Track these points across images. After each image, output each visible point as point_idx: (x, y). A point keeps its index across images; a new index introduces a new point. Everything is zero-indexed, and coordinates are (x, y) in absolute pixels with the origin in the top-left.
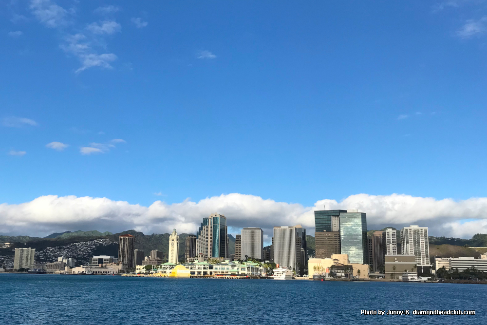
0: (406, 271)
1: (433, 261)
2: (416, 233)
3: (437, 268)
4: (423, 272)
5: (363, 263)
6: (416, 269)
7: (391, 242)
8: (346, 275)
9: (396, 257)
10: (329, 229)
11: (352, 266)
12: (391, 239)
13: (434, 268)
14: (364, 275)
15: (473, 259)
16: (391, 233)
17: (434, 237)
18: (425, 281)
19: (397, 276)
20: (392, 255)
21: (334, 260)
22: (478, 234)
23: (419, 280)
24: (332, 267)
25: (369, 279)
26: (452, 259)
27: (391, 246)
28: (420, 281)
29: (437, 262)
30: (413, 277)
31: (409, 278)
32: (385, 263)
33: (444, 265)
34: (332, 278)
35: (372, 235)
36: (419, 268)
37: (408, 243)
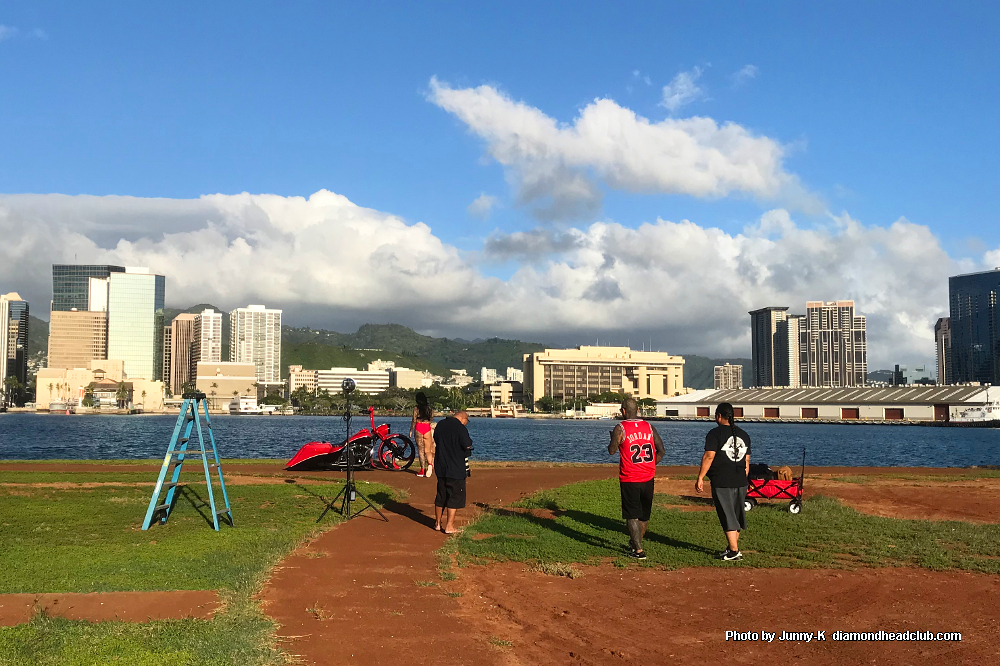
0: (236, 393)
1: (286, 374)
2: (260, 319)
3: (293, 388)
4: (268, 395)
5: (151, 377)
6: (254, 390)
7: (211, 337)
8: (121, 404)
9: (219, 367)
10: (83, 305)
11: (131, 384)
12: (211, 329)
13: (287, 387)
14: (155, 402)
15: (354, 370)
16: (212, 320)
17: (290, 328)
18: (270, 412)
19: (219, 402)
20: (211, 363)
21: (95, 371)
22: (367, 325)
23: (259, 410)
24: (92, 386)
25: (165, 409)
26: (320, 372)
27: (211, 344)
28: (261, 414)
29: (293, 377)
30: (250, 405)
31: (242, 408)
32: (198, 377)
33: (304, 382)
34: (89, 409)
35: (174, 324)
36: (260, 388)
37: (243, 339)
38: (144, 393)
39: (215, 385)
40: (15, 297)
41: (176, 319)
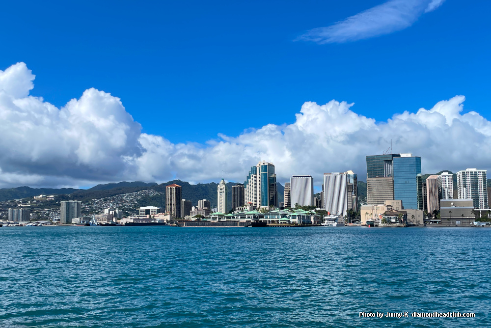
0: (463, 215)
4: (482, 217)
5: (417, 208)
7: (447, 186)
9: (452, 202)
10: (381, 174)
11: (406, 212)
12: (447, 182)
16: (447, 177)
20: (448, 200)
24: (385, 214)
27: (447, 190)
32: (441, 208)
34: (386, 224)
35: (427, 180)
36: (477, 213)
37: (465, 187)
38: (413, 216)
39: (450, 212)
40: (350, 172)
41: (429, 178)
